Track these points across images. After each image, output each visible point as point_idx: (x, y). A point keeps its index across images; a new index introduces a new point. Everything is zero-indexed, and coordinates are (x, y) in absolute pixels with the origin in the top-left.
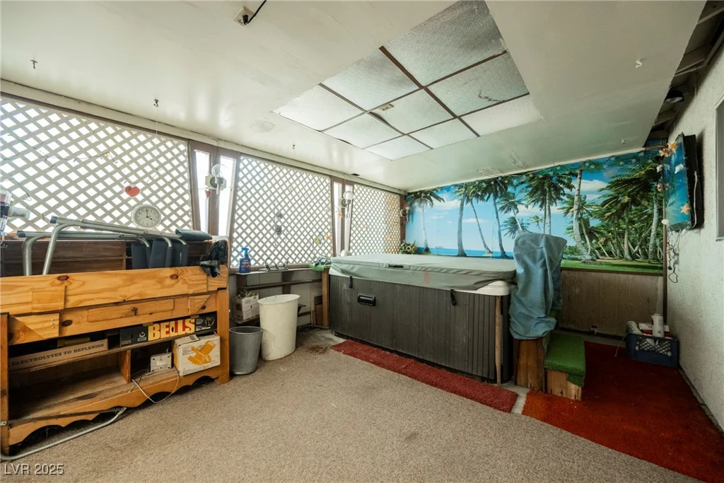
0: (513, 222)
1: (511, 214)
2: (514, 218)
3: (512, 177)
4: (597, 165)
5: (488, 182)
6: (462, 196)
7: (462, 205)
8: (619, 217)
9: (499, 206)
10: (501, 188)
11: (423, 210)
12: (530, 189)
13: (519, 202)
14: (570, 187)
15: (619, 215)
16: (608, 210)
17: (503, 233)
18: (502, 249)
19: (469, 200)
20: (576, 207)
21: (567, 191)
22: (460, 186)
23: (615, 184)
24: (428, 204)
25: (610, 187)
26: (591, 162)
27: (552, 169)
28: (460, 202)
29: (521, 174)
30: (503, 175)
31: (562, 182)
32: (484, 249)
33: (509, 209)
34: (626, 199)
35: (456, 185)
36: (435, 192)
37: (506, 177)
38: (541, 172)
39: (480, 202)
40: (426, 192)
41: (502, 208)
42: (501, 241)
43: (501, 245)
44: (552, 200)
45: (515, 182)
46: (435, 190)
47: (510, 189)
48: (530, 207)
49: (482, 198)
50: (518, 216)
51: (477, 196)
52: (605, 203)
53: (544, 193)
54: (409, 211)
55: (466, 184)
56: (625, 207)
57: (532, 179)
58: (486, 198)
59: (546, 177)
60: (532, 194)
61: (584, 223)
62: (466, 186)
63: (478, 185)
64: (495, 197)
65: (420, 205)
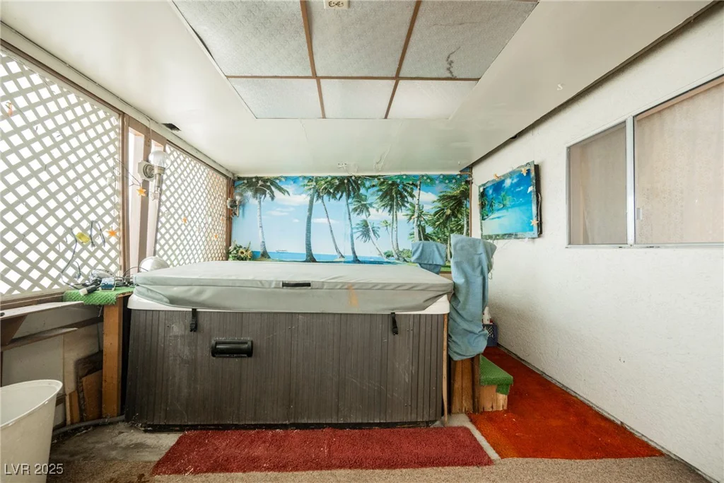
0: (365, 225)
1: (363, 216)
2: (365, 221)
3: (365, 178)
4: (432, 180)
5: (341, 179)
6: (312, 191)
7: (311, 202)
8: (445, 227)
9: (351, 207)
10: (353, 188)
11: (260, 202)
12: (380, 193)
13: (371, 205)
14: (412, 196)
15: (444, 224)
16: (438, 220)
17: (355, 236)
18: (354, 253)
19: (319, 196)
20: (416, 215)
21: (410, 199)
22: (310, 180)
23: (443, 198)
24: (268, 196)
25: (439, 200)
26: (428, 177)
27: (399, 177)
28: (309, 198)
29: (373, 177)
30: (357, 175)
31: (406, 191)
32: (335, 253)
33: (362, 211)
34: (449, 212)
35: (305, 178)
36: (277, 181)
37: (360, 177)
38: (390, 178)
39: (332, 200)
40: (265, 181)
41: (355, 210)
42: (353, 244)
43: (353, 249)
44: (399, 206)
45: (368, 184)
46: (277, 178)
47: (362, 191)
48: (380, 211)
49: (334, 197)
50: (369, 220)
51: (329, 193)
52: (436, 213)
53: (392, 199)
54: (240, 202)
55: (316, 178)
56: (448, 217)
57: (382, 184)
58: (338, 196)
59: (394, 184)
60: (382, 198)
61: (422, 229)
62: (317, 180)
63: (330, 183)
64: (348, 196)
65: (255, 196)
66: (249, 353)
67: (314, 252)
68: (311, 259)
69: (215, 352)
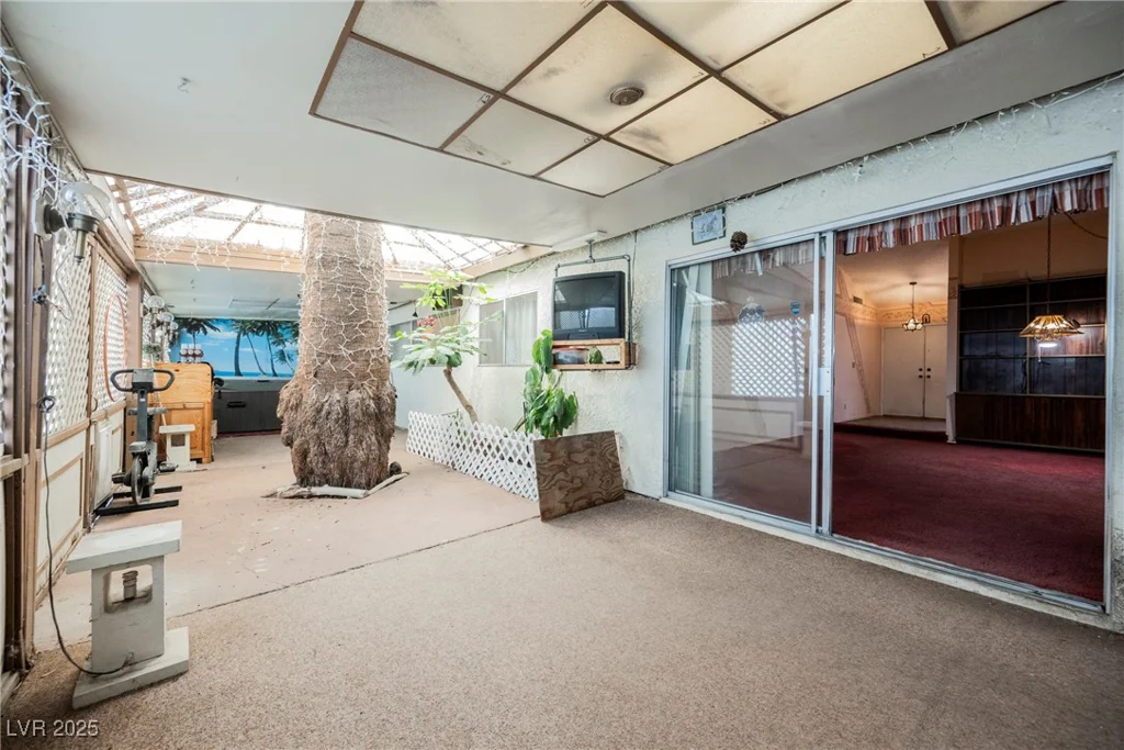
0: (282, 352)
1: (280, 347)
3: (282, 322)
5: (263, 322)
6: (239, 329)
7: (239, 337)
9: (271, 341)
10: (272, 328)
11: (195, 336)
17: (274, 360)
18: (273, 371)
19: (245, 334)
22: (237, 321)
24: (201, 332)
28: (236, 334)
29: (288, 322)
30: (273, 320)
32: (259, 371)
33: (279, 344)
35: (233, 320)
36: (210, 322)
37: (277, 322)
39: (256, 337)
40: (199, 321)
41: (274, 343)
42: (272, 365)
45: (284, 326)
46: (209, 320)
47: (279, 331)
48: (293, 344)
49: (257, 334)
50: (285, 350)
51: (253, 331)
58: (260, 334)
62: (243, 322)
63: (254, 324)
64: (268, 334)
65: (189, 331)
66: (244, 406)
67: (242, 371)
68: (238, 373)
69: (229, 406)
